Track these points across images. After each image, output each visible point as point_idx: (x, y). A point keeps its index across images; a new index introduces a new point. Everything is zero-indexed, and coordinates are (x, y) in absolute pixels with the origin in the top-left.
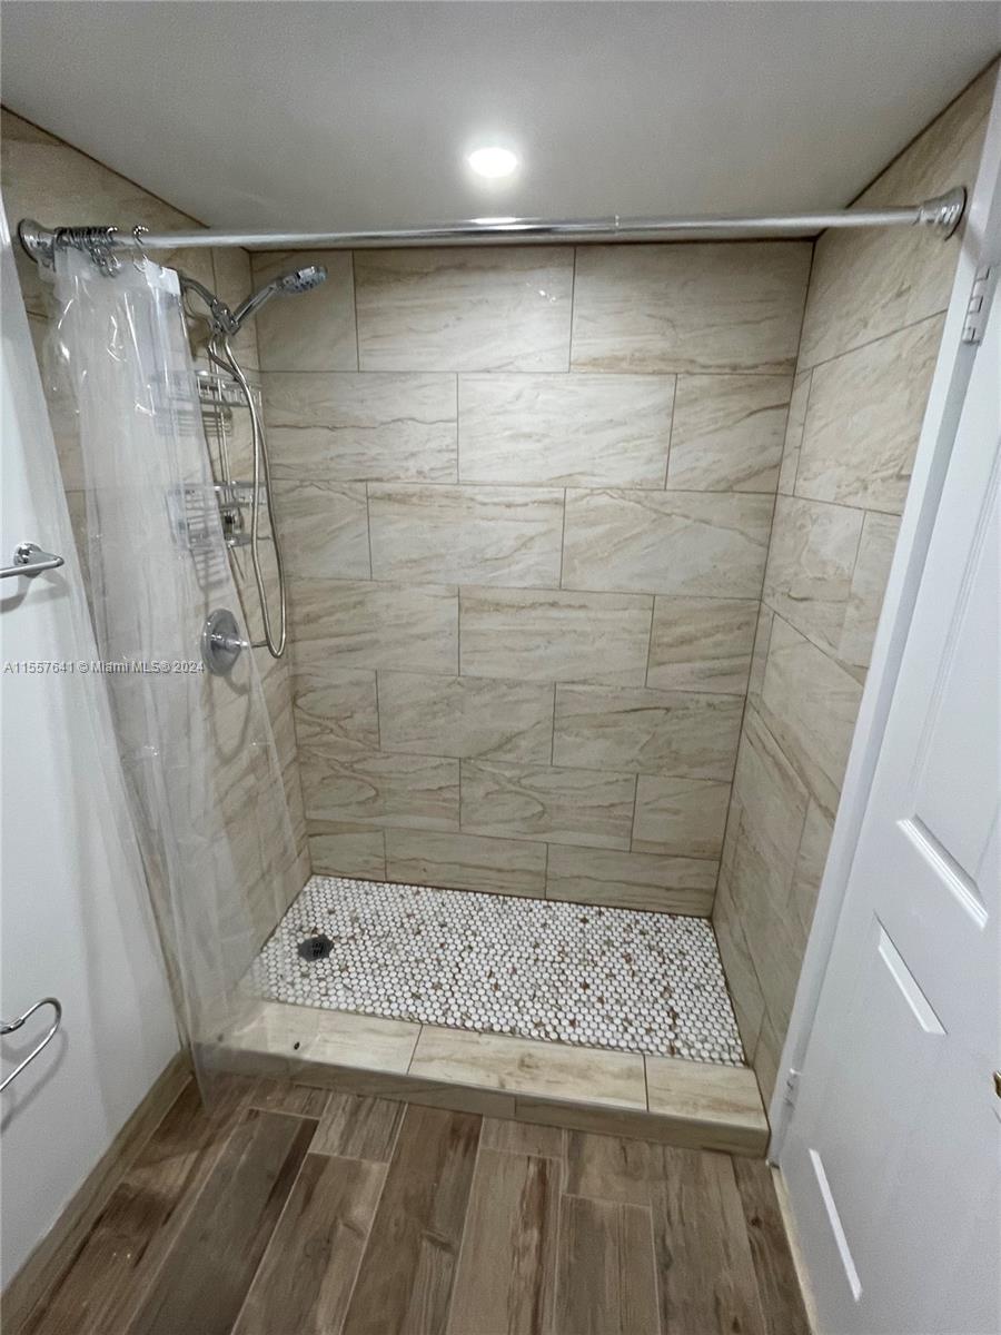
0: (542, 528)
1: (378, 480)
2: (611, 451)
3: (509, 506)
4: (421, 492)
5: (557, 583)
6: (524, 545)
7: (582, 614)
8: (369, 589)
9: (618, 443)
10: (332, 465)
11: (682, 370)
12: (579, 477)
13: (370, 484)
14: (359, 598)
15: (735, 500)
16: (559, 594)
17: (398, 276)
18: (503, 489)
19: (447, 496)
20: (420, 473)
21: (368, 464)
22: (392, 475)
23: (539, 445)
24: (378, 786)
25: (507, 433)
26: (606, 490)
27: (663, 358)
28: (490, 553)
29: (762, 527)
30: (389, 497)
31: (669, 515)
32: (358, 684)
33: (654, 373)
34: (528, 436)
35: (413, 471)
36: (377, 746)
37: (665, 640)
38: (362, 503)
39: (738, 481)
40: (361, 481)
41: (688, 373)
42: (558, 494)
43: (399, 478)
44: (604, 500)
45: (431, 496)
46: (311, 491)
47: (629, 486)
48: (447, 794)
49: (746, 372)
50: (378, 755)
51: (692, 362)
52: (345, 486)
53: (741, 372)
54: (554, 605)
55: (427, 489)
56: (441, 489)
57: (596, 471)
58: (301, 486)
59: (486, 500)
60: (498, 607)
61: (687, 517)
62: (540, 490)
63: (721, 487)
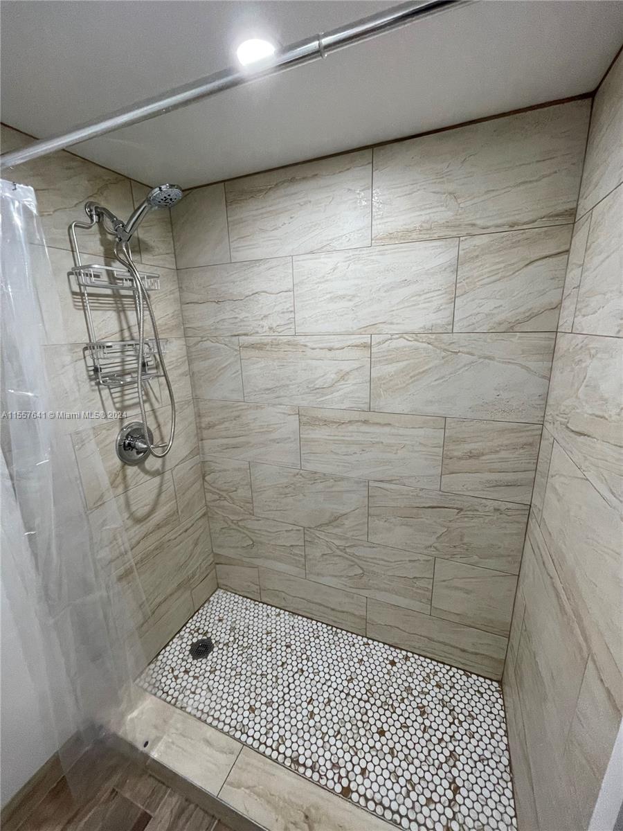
0: (356, 365)
1: (245, 335)
2: (406, 304)
3: (330, 349)
4: (272, 342)
5: (367, 406)
6: (343, 378)
7: (387, 429)
8: (243, 407)
9: (412, 297)
10: (218, 326)
11: (465, 233)
12: (381, 325)
13: (240, 338)
14: (236, 414)
15: (516, 339)
16: (368, 415)
17: (253, 194)
18: (327, 337)
19: (289, 343)
20: (271, 328)
21: (239, 324)
22: (253, 331)
23: (351, 304)
24: (254, 538)
25: (328, 296)
26: (402, 335)
27: (447, 225)
28: (319, 383)
29: (542, 361)
30: (253, 346)
31: (456, 353)
32: (239, 470)
33: (440, 239)
34: (342, 297)
35: (266, 328)
36: (251, 512)
37: (456, 454)
38: (236, 350)
39: (519, 322)
40: (235, 336)
41: (468, 235)
42: (366, 339)
43: (257, 333)
44: (402, 343)
45: (278, 345)
46: (208, 344)
47: (421, 331)
48: (296, 551)
49: (525, 227)
50: (253, 518)
51: (473, 225)
52: (227, 339)
53: (520, 228)
54: (365, 422)
55: (276, 339)
56: (285, 339)
57: (395, 321)
58: (202, 341)
59: (315, 346)
60: (326, 422)
61: (472, 354)
62: (352, 337)
63: (502, 328)
